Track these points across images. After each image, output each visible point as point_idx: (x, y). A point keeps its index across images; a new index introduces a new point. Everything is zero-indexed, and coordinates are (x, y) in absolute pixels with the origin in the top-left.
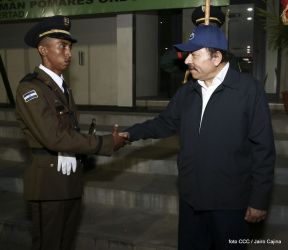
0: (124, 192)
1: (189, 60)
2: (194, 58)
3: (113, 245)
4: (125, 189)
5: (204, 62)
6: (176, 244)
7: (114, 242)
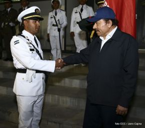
0: (57, 96)
1: (95, 27)
2: (97, 25)
3: (49, 123)
4: (57, 95)
5: (103, 26)
6: (82, 124)
7: (50, 121)
